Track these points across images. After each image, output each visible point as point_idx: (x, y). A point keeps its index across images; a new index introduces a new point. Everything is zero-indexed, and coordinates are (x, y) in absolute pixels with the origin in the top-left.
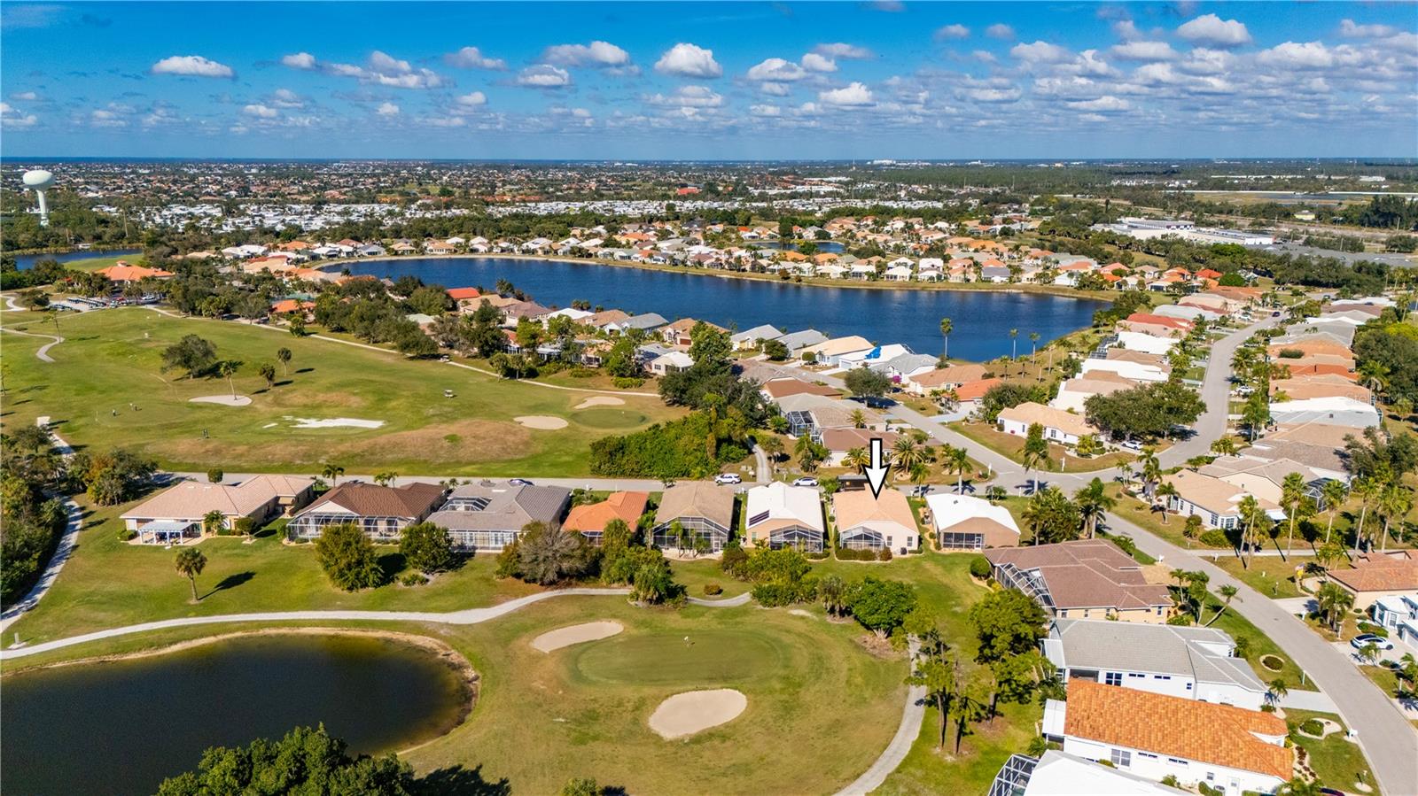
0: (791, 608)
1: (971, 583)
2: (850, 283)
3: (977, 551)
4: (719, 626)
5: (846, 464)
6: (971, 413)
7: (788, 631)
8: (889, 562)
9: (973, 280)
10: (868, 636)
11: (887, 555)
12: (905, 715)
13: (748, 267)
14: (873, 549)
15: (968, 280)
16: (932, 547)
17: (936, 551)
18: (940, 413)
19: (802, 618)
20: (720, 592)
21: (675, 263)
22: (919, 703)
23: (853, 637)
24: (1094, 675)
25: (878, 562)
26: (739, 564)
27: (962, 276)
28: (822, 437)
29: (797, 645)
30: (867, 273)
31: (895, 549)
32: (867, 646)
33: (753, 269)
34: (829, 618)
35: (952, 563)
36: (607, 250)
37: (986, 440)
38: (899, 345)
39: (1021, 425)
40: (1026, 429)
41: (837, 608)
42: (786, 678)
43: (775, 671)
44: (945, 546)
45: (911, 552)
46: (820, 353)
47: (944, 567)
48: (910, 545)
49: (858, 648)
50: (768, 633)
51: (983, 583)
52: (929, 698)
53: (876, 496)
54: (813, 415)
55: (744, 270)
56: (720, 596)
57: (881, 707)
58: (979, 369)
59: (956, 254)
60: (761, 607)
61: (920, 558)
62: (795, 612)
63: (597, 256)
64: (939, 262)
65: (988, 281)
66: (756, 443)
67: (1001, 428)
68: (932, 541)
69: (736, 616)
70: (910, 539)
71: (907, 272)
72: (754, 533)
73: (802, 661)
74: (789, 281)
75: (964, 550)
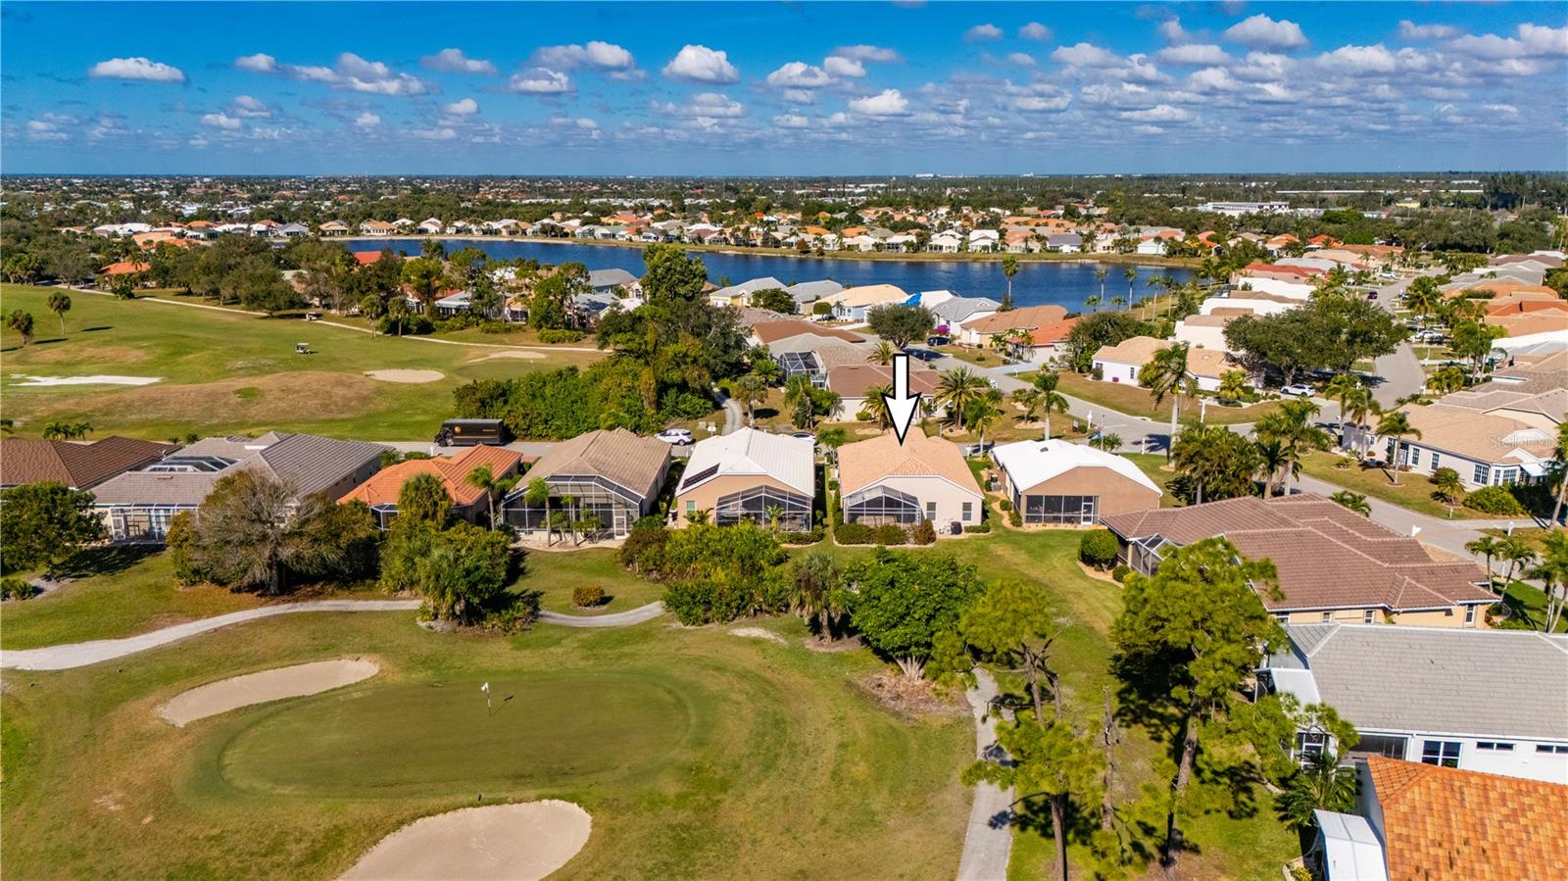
0: (739, 625)
1: (1085, 577)
2: (886, 255)
3: (1085, 526)
4: (582, 664)
5: (863, 417)
6: (1052, 360)
7: (720, 669)
8: (930, 545)
9: (1036, 251)
10: (887, 675)
11: (927, 534)
12: (965, 856)
13: (759, 242)
14: (902, 526)
15: (1031, 251)
16: (1006, 522)
17: (1015, 529)
18: (1005, 363)
19: (756, 642)
20: (605, 600)
21: (669, 240)
22: (997, 821)
23: (855, 677)
24: (1394, 748)
25: (910, 546)
26: (652, 551)
27: (1023, 245)
28: (828, 382)
29: (733, 696)
30: (905, 243)
31: (941, 525)
32: (884, 694)
33: (765, 243)
34: (810, 643)
35: (1044, 546)
36: (586, 228)
37: (1076, 390)
38: (946, 292)
39: (1128, 367)
40: (1136, 375)
41: (824, 619)
42: (692, 772)
43: (673, 753)
44: (1030, 519)
45: (969, 529)
46: (838, 304)
47: (1030, 552)
48: (967, 517)
49: (866, 698)
50: (677, 673)
51: (1107, 576)
52: (1020, 809)
53: (901, 441)
54: (817, 357)
55: (754, 245)
56: (605, 607)
57: (909, 835)
58: (1058, 311)
59: (1012, 229)
60: (680, 625)
61: (985, 539)
62: (742, 632)
63: (574, 235)
64: (994, 234)
65: (1055, 250)
66: (729, 396)
67: (1098, 375)
68: (1005, 513)
69: (621, 642)
70: (967, 506)
71: (956, 243)
72: (690, 503)
73: (737, 730)
74: (809, 256)
75: (1063, 526)
